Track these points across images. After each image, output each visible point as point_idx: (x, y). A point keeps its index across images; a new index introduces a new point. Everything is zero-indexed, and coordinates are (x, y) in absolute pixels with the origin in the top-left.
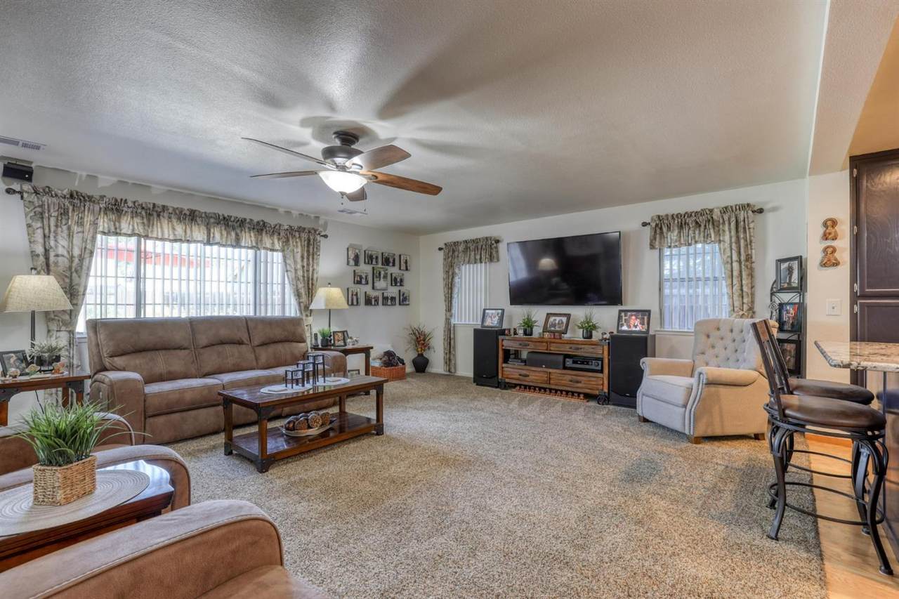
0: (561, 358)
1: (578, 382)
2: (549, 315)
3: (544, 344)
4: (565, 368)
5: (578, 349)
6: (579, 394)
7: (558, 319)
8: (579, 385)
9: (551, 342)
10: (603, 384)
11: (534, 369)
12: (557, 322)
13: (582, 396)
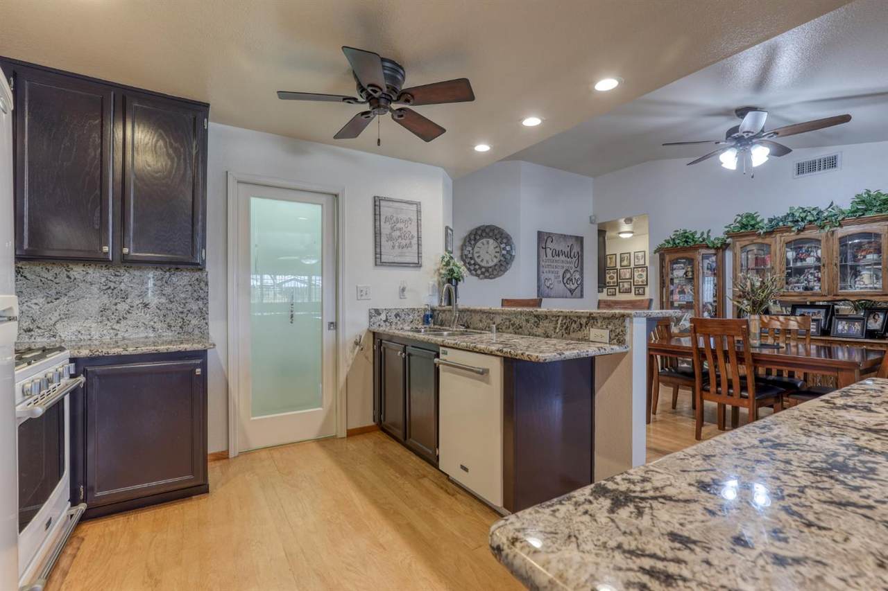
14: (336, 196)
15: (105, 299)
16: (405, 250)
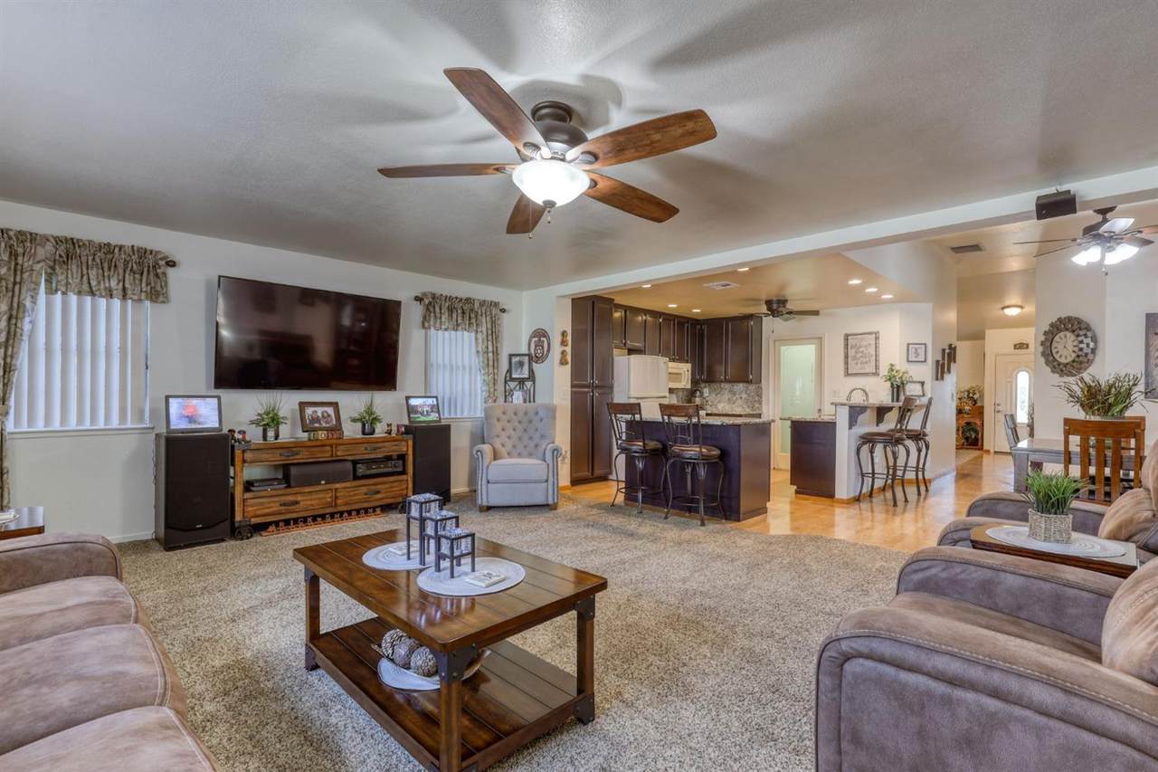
0: (349, 466)
1: (378, 492)
2: (303, 405)
3: (328, 448)
4: (356, 478)
5: (375, 449)
6: (374, 509)
7: (320, 410)
8: (379, 496)
9: (337, 445)
10: (407, 488)
11: (307, 489)
12: (320, 415)
13: (378, 510)
14: (821, 338)
15: (730, 396)
16: (866, 365)
